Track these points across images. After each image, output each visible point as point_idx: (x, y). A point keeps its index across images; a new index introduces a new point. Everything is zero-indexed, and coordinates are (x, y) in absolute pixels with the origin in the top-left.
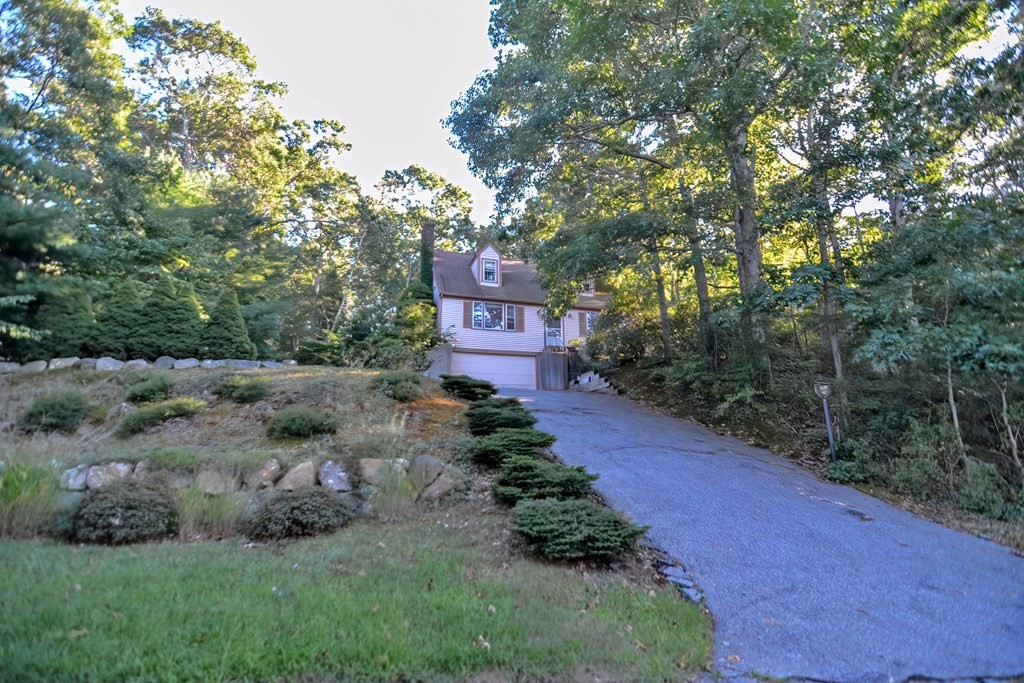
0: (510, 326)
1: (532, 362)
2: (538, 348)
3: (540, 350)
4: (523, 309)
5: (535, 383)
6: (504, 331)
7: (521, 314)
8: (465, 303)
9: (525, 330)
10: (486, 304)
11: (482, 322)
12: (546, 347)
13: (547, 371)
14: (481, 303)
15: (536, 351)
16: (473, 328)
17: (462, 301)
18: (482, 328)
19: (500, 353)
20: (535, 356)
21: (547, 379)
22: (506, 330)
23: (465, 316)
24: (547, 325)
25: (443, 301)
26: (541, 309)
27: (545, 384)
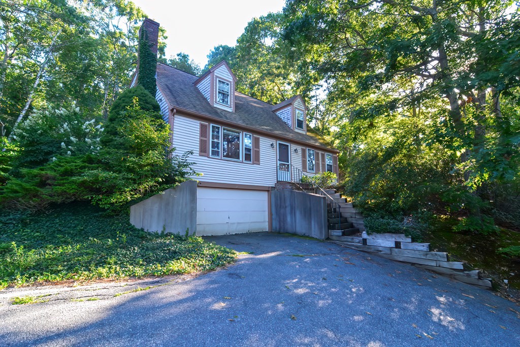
0: (248, 158)
1: (264, 196)
2: (271, 183)
3: (272, 185)
4: (258, 139)
6: (242, 162)
8: (201, 126)
9: (261, 162)
10: (224, 129)
11: (220, 150)
12: (278, 181)
13: (288, 209)
14: (219, 128)
15: (270, 186)
16: (210, 157)
17: (199, 122)
18: (220, 158)
19: (237, 188)
20: (268, 191)
21: (289, 219)
22: (244, 162)
23: (201, 141)
24: (278, 158)
25: (175, 119)
26: (273, 141)
27: (284, 224)
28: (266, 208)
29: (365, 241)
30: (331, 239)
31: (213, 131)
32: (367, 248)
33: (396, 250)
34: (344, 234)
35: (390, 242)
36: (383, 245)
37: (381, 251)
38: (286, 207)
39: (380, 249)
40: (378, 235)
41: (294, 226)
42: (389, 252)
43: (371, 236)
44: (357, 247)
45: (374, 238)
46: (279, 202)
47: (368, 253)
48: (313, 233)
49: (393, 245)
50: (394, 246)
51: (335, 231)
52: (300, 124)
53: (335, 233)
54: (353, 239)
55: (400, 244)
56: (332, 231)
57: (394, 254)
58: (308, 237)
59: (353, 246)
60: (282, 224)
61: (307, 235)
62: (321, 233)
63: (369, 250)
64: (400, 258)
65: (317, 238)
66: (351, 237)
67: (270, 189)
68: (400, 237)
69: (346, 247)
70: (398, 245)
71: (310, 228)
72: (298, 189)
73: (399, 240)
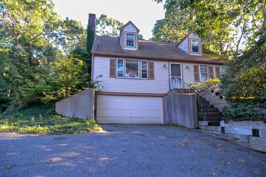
0: (144, 76)
1: (160, 100)
2: (165, 90)
3: (166, 92)
4: (153, 63)
5: (162, 115)
6: (140, 79)
7: (152, 66)
8: (111, 60)
9: (155, 78)
10: (126, 61)
11: (123, 73)
12: (170, 90)
13: (173, 107)
14: (123, 60)
15: (163, 93)
16: (117, 77)
17: (109, 58)
18: (123, 78)
19: (136, 95)
20: (162, 97)
21: (173, 114)
22: (141, 79)
23: (111, 69)
24: (170, 74)
25: (95, 59)
26: (166, 63)
27: (171, 118)
28: (162, 109)
29: (223, 129)
30: (200, 129)
31: (118, 63)
32: (225, 136)
33: (254, 138)
34: (210, 124)
35: (247, 130)
36: (240, 133)
37: (238, 139)
38: (172, 106)
39: (237, 137)
40: (235, 123)
41: (176, 119)
42: (247, 141)
43: (228, 124)
44: (217, 135)
45: (231, 126)
46: (168, 103)
47: (227, 141)
48: (187, 124)
49: (250, 133)
50: (252, 134)
51: (203, 122)
52: (195, 49)
53: (203, 123)
54: (216, 128)
55: (258, 132)
56: (201, 122)
57: (251, 143)
58: (183, 127)
59: (214, 134)
60: (170, 119)
61: (183, 125)
62: (191, 123)
63: (227, 138)
64: (259, 147)
65: (189, 127)
66: (215, 127)
67: (164, 95)
68: (258, 124)
69: (208, 135)
70: (255, 133)
71: (185, 120)
72: (180, 92)
73: (256, 128)
